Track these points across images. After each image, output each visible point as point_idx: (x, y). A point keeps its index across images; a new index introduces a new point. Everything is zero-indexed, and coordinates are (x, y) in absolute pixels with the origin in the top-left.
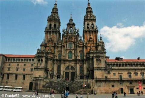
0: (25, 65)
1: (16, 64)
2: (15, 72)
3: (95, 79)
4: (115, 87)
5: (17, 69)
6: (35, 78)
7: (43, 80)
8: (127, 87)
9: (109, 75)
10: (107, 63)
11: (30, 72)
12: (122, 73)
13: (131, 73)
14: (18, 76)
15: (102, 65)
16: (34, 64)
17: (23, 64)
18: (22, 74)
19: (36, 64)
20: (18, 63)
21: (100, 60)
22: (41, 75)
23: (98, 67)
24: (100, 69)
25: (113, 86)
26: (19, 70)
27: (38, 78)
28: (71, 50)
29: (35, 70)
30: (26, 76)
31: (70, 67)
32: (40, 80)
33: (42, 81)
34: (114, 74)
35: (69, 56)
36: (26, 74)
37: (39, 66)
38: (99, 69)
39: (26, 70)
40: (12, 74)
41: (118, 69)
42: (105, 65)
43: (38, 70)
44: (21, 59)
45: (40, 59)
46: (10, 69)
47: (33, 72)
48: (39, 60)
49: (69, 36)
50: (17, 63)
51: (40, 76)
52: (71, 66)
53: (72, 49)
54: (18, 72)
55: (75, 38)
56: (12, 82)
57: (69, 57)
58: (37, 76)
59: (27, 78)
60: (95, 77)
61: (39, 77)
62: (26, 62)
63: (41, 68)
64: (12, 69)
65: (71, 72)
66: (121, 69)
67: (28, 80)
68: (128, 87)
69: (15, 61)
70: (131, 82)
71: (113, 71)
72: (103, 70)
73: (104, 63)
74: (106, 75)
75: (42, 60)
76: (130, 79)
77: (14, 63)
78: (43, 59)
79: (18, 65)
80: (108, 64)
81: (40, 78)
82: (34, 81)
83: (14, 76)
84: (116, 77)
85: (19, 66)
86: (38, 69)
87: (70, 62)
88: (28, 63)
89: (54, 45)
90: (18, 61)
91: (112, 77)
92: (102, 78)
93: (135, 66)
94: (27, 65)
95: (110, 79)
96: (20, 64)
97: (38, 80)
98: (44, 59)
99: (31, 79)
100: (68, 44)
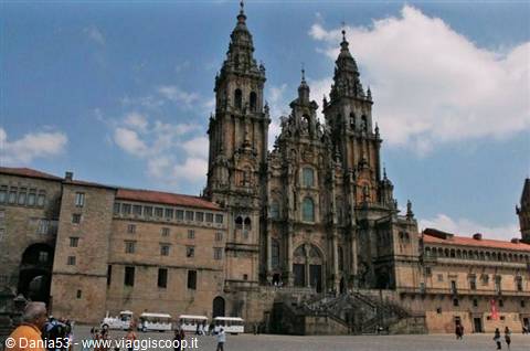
0: (191, 234)
1: (159, 229)
2: (158, 259)
3: (398, 290)
4: (444, 313)
5: (165, 249)
6: (231, 281)
7: (259, 292)
8: (467, 314)
9: (429, 279)
10: (425, 246)
11: (213, 261)
12: (456, 276)
13: (475, 277)
14: (171, 274)
15: (413, 250)
16: (224, 234)
17: (184, 232)
18: (184, 268)
19: (231, 232)
20: (166, 226)
21: (407, 236)
22: (249, 272)
23: (404, 253)
24: (409, 262)
25: (439, 311)
26: (170, 251)
27: (239, 284)
28: (311, 193)
29: (229, 253)
30: (198, 273)
31: (308, 249)
32: (250, 290)
33: (253, 294)
34: (440, 277)
35: (304, 210)
36: (201, 269)
37: (239, 240)
38: (406, 261)
39: (196, 252)
40: (146, 266)
41: (449, 265)
42: (419, 250)
43: (239, 254)
44: (178, 211)
45: (244, 217)
46: (137, 247)
47: (222, 262)
48: (239, 221)
49: (305, 144)
50: (163, 223)
51: (246, 276)
52: (312, 245)
53: (313, 190)
54: (167, 261)
55: (320, 154)
56: (146, 295)
57: (304, 216)
58: (237, 276)
59: (205, 284)
60: (397, 285)
61: (241, 278)
62: (194, 222)
63: (246, 248)
64: (145, 246)
65: (311, 266)
66: (455, 265)
67: (208, 288)
68: (471, 314)
69: (154, 218)
70: (475, 299)
71: (437, 268)
72: (416, 265)
73: (417, 244)
74: (422, 280)
75: (248, 221)
76: (472, 292)
77: (151, 225)
78: (250, 217)
79: (166, 232)
80: (428, 249)
81: (247, 285)
82: (228, 295)
83: (154, 276)
84: (443, 287)
85: (171, 239)
86: (240, 250)
87: (309, 231)
88: (204, 227)
89: (257, 170)
90: (164, 219)
91: (434, 286)
92: (414, 288)
93: (490, 259)
94: (199, 233)
95: (432, 291)
96: (174, 230)
97: (242, 289)
98: (255, 219)
99: (219, 284)
100: (301, 170)
